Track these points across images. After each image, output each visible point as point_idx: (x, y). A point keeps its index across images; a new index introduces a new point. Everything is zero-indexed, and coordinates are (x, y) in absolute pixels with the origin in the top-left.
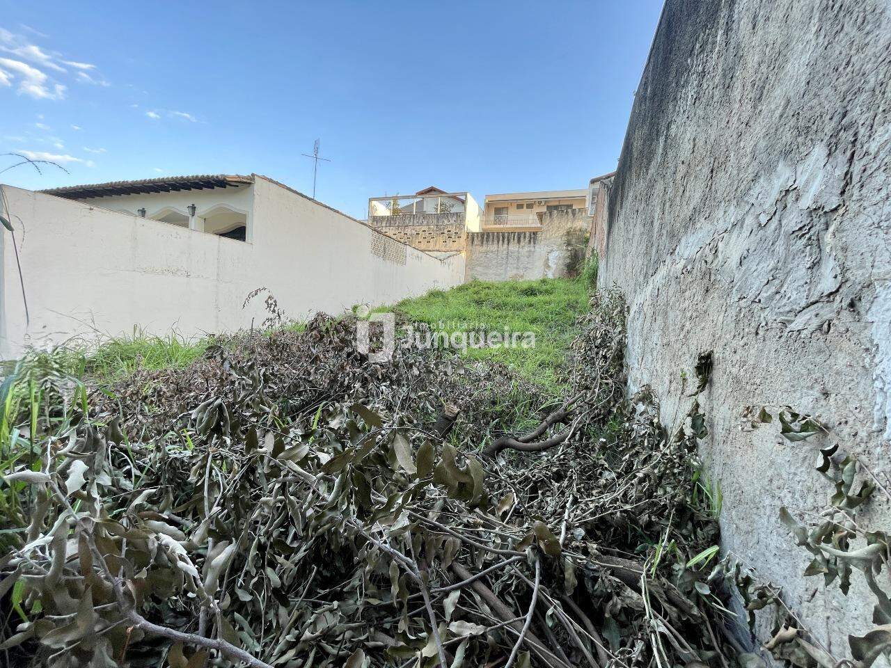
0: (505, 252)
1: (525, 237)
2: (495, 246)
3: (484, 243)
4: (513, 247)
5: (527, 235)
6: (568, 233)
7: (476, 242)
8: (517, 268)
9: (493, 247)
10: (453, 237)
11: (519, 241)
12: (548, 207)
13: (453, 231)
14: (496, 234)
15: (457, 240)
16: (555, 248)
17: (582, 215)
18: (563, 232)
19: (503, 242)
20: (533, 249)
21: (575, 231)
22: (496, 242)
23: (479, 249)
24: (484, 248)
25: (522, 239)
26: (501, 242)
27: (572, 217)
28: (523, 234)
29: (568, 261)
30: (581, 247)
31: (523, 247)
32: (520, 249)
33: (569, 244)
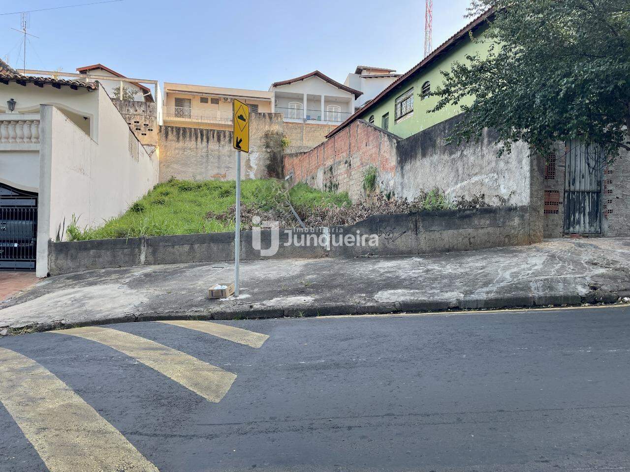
0: (205, 150)
1: (225, 136)
2: (193, 142)
3: (181, 138)
4: (213, 145)
5: (227, 134)
6: (267, 136)
7: (170, 136)
8: (218, 168)
9: (191, 144)
10: (142, 129)
11: (219, 140)
13: (142, 122)
14: (193, 130)
15: (147, 132)
16: (255, 149)
17: (277, 119)
18: (261, 134)
19: (202, 139)
21: (272, 134)
22: (194, 138)
23: (175, 146)
24: (181, 144)
25: (222, 137)
26: (199, 139)
27: (269, 121)
28: (223, 132)
29: (268, 162)
30: (279, 149)
31: (223, 146)
32: (221, 148)
33: (268, 146)
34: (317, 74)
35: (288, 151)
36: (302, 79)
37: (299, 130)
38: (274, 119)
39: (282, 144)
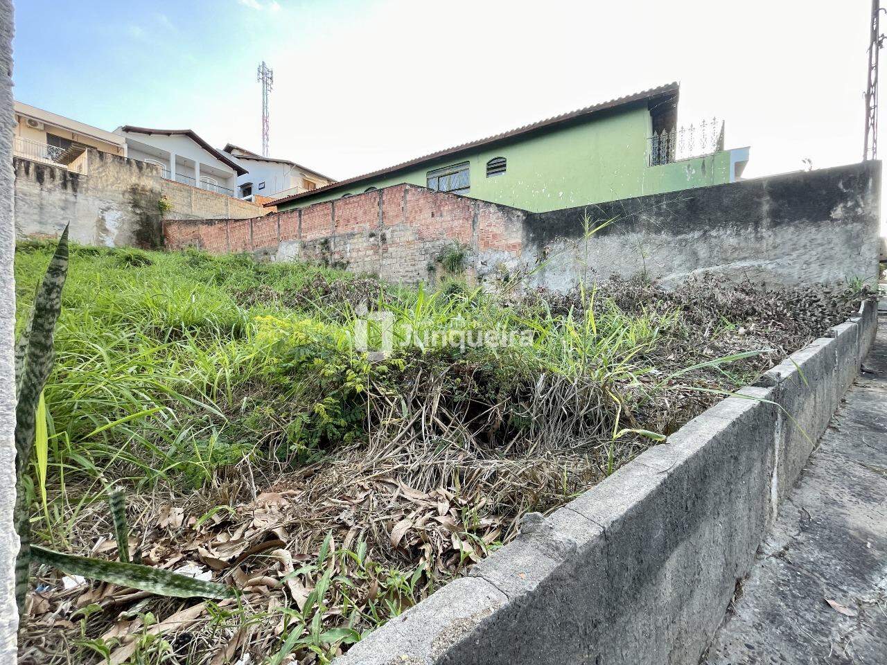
1: (53, 176)
4: (28, 186)
5: (59, 173)
6: (134, 190)
8: (41, 223)
11: (40, 178)
12: (48, 135)
16: (114, 205)
17: (151, 172)
18: (124, 186)
20: (72, 199)
21: (143, 189)
27: (137, 171)
28: (49, 170)
29: (137, 227)
30: (154, 213)
31: (50, 191)
32: (45, 194)
33: (136, 205)
34: (190, 135)
35: (169, 217)
36: (168, 133)
37: (185, 194)
38: (146, 171)
39: (161, 208)
